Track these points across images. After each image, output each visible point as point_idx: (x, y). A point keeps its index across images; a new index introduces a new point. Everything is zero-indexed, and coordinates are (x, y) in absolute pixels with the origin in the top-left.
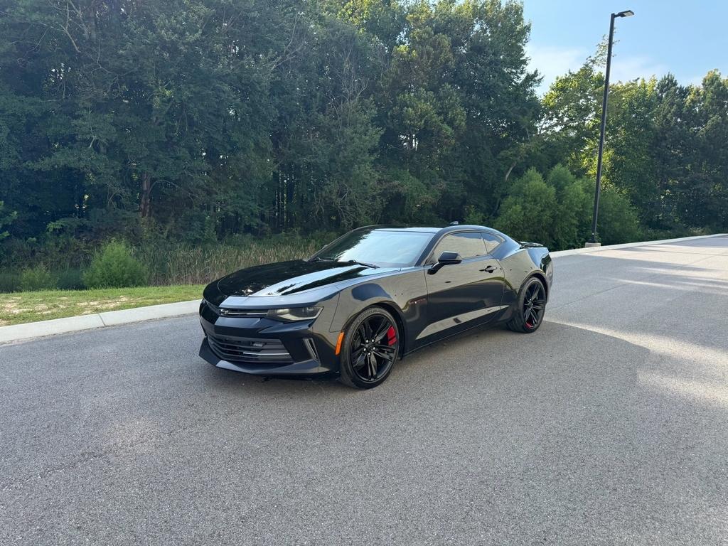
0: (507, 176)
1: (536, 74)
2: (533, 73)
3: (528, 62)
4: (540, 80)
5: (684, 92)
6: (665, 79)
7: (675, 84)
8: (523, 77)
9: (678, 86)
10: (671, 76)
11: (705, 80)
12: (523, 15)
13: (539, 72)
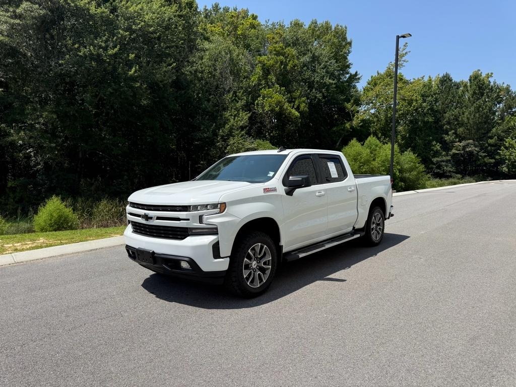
0: (338, 144)
1: (356, 74)
2: (354, 73)
3: (351, 66)
4: (359, 78)
5: (457, 86)
6: (444, 76)
7: (451, 80)
8: (348, 76)
9: (453, 81)
10: (448, 74)
11: (471, 77)
12: (347, 35)
13: (358, 73)
